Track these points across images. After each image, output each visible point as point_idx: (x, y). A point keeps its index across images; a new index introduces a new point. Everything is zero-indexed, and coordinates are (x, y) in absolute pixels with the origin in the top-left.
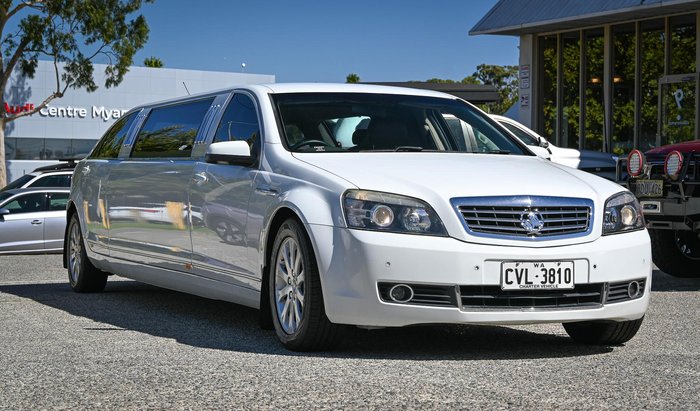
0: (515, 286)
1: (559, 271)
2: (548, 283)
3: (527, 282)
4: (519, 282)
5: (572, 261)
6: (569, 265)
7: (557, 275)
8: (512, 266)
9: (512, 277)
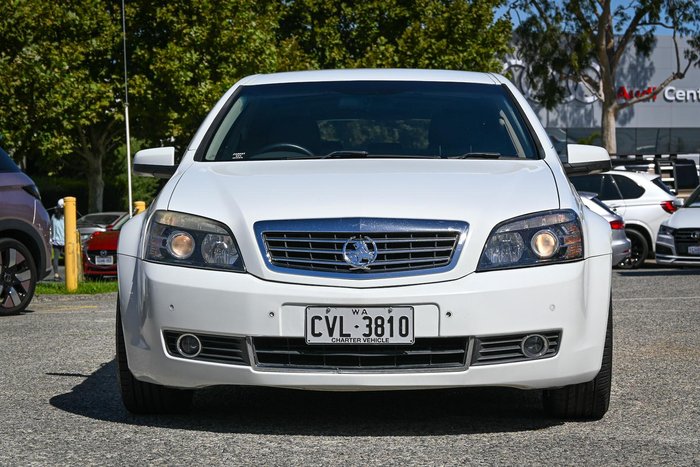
0: (325, 339)
1: (391, 320)
2: (373, 336)
3: (342, 335)
4: (331, 334)
5: (410, 306)
6: (406, 312)
7: (387, 326)
8: (321, 312)
9: (321, 326)
